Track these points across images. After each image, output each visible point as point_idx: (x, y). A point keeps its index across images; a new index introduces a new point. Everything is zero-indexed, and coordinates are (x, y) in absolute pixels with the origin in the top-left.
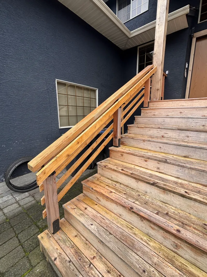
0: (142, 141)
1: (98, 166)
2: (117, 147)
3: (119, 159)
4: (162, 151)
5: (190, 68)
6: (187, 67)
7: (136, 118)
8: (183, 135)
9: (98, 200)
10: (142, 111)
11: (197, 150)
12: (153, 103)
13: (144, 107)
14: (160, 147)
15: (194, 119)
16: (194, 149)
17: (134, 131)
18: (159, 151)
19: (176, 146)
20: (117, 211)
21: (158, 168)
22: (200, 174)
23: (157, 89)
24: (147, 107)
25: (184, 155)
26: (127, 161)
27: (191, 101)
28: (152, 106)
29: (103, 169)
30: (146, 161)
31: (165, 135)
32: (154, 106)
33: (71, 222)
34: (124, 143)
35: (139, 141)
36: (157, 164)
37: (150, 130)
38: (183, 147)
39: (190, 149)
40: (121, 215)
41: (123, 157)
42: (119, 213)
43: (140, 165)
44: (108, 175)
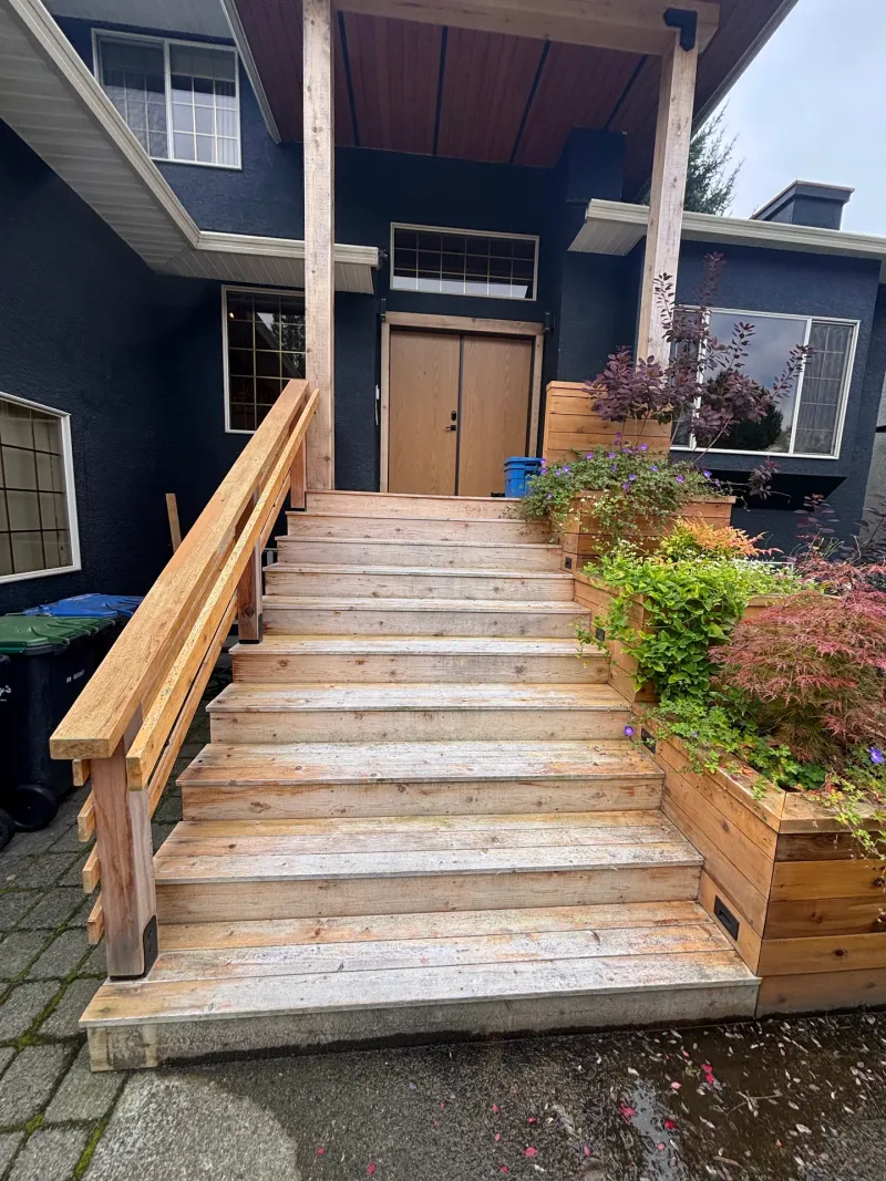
0: (332, 614)
1: (212, 715)
2: (257, 642)
3: (275, 678)
4: (386, 631)
5: (385, 402)
6: (378, 397)
7: (279, 544)
8: (420, 587)
9: (259, 809)
10: (289, 520)
11: (456, 615)
12: (318, 497)
13: (292, 506)
14: (382, 623)
15: (432, 548)
16: (451, 615)
17: (287, 587)
18: (380, 632)
19: (416, 614)
20: (331, 806)
21: (393, 673)
22: (473, 661)
23: (324, 455)
24: (303, 510)
25: (434, 631)
26: (304, 678)
27: (413, 501)
28: (315, 504)
29: (235, 721)
30: (360, 663)
31: (382, 591)
32: (321, 504)
33: (190, 913)
34: (269, 626)
35: (322, 613)
36: (390, 664)
37: (339, 580)
38: (431, 615)
39: (444, 616)
40: (344, 811)
41: (288, 668)
42: (339, 807)
43: (346, 679)
44: (260, 734)
